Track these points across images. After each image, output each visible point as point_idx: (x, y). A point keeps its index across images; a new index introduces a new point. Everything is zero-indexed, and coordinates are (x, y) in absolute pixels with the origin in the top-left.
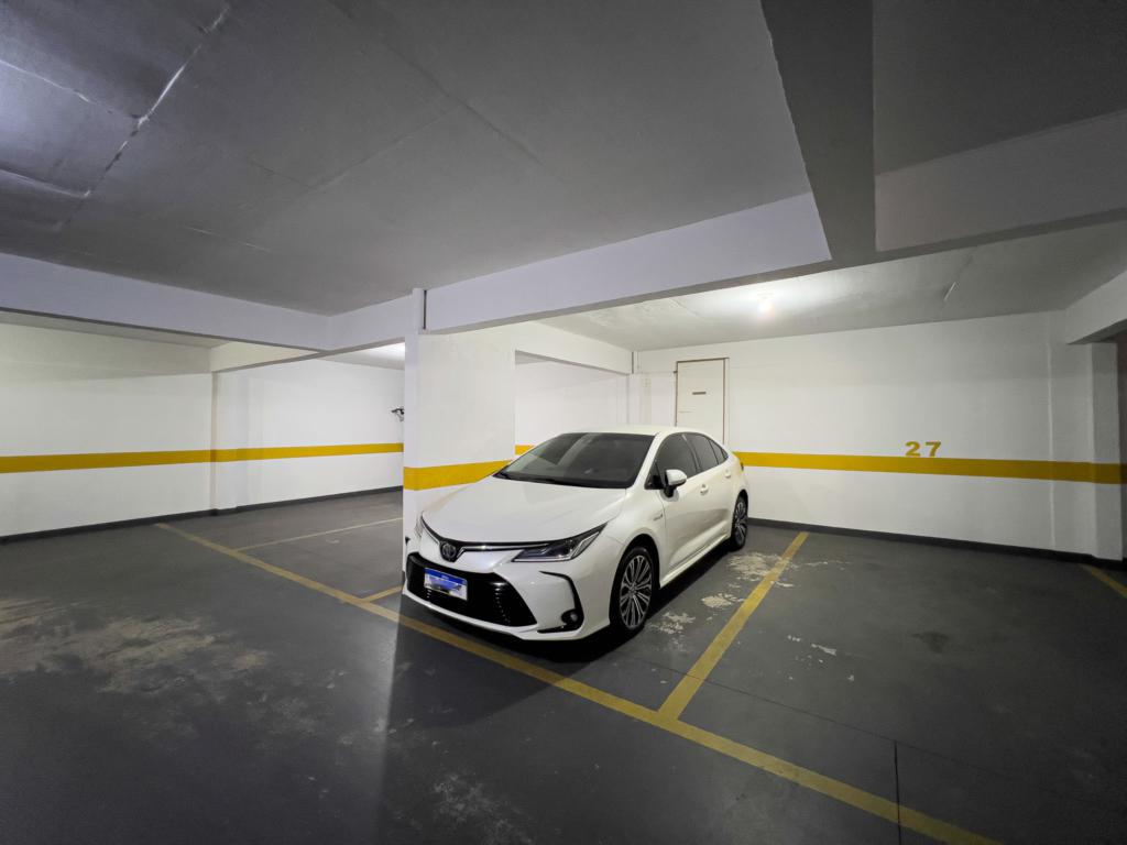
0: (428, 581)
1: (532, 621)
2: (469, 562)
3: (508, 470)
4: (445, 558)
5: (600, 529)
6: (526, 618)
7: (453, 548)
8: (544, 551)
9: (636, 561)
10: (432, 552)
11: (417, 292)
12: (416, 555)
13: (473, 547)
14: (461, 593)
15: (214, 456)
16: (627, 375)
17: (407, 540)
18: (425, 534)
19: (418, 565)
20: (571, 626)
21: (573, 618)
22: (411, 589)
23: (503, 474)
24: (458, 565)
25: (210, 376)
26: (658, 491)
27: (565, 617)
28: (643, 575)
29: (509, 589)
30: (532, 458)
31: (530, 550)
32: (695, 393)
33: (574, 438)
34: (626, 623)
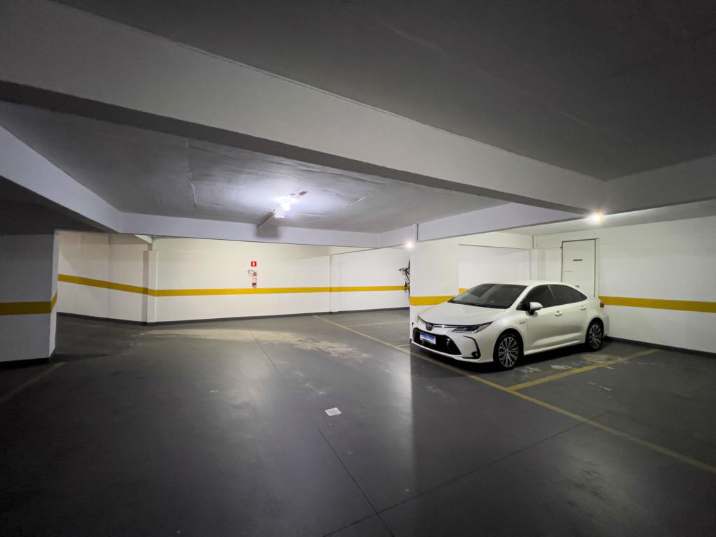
0: (422, 337)
1: (460, 354)
2: (435, 331)
3: (455, 299)
4: (428, 329)
5: (490, 323)
6: (458, 352)
7: (431, 326)
8: (465, 329)
9: (508, 339)
10: (423, 327)
11: (415, 225)
12: (417, 329)
13: (438, 326)
14: (433, 341)
15: (331, 290)
16: (530, 250)
17: (413, 324)
18: (420, 322)
19: (417, 332)
20: (475, 357)
21: (476, 354)
22: (415, 341)
23: (452, 301)
24: (431, 332)
25: (329, 257)
26: (525, 312)
27: (473, 354)
28: (512, 346)
29: (452, 342)
30: (467, 294)
31: (459, 328)
32: (574, 260)
33: (489, 286)
34: (503, 363)
